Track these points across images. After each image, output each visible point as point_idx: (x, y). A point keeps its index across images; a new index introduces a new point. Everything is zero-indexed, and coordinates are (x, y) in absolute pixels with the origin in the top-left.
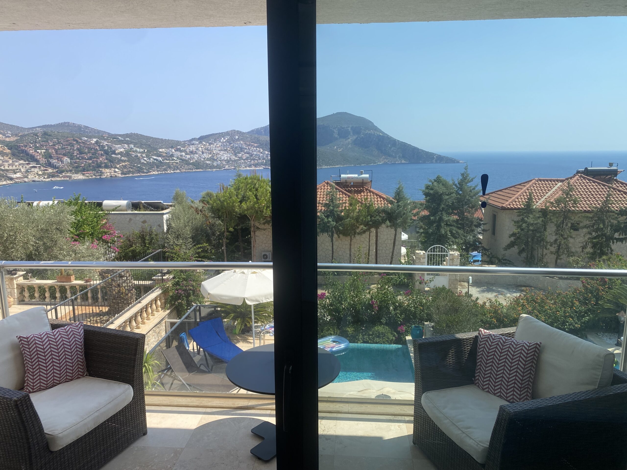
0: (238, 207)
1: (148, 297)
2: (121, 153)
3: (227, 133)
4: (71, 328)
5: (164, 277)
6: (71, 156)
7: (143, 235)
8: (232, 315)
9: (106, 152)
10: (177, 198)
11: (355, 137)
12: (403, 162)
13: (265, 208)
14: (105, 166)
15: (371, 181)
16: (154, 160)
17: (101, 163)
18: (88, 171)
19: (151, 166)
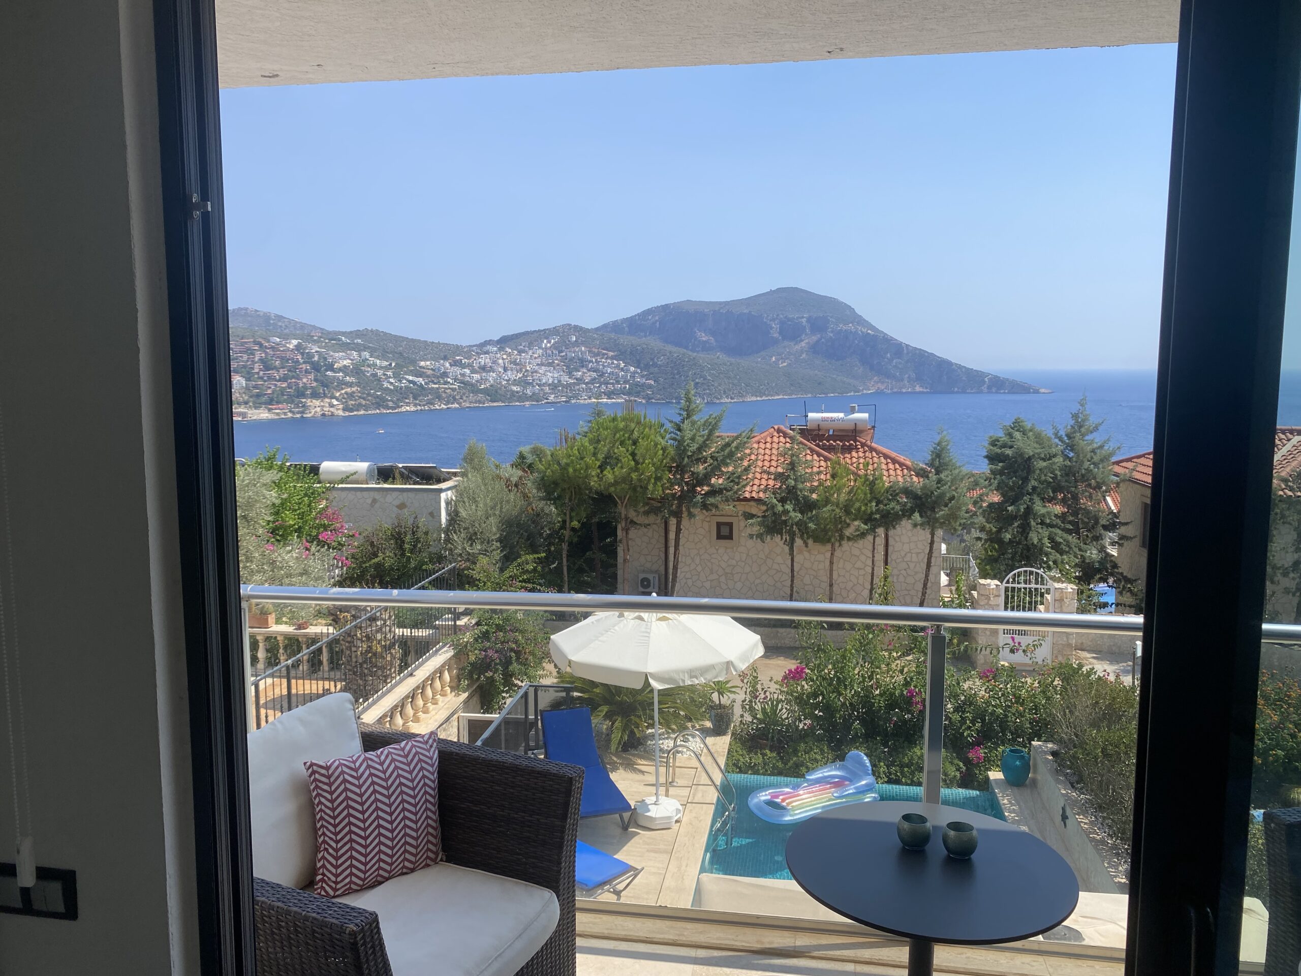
0: (596, 479)
1: (429, 663)
2: (344, 369)
3: (554, 331)
4: (413, 746)
5: (458, 623)
6: (248, 373)
7: (399, 533)
8: (605, 709)
9: (316, 367)
10: (472, 459)
11: (815, 338)
12: (918, 389)
13: (653, 481)
14: (311, 394)
15: (874, 427)
16: (408, 384)
17: (305, 387)
18: (278, 403)
19: (402, 395)
